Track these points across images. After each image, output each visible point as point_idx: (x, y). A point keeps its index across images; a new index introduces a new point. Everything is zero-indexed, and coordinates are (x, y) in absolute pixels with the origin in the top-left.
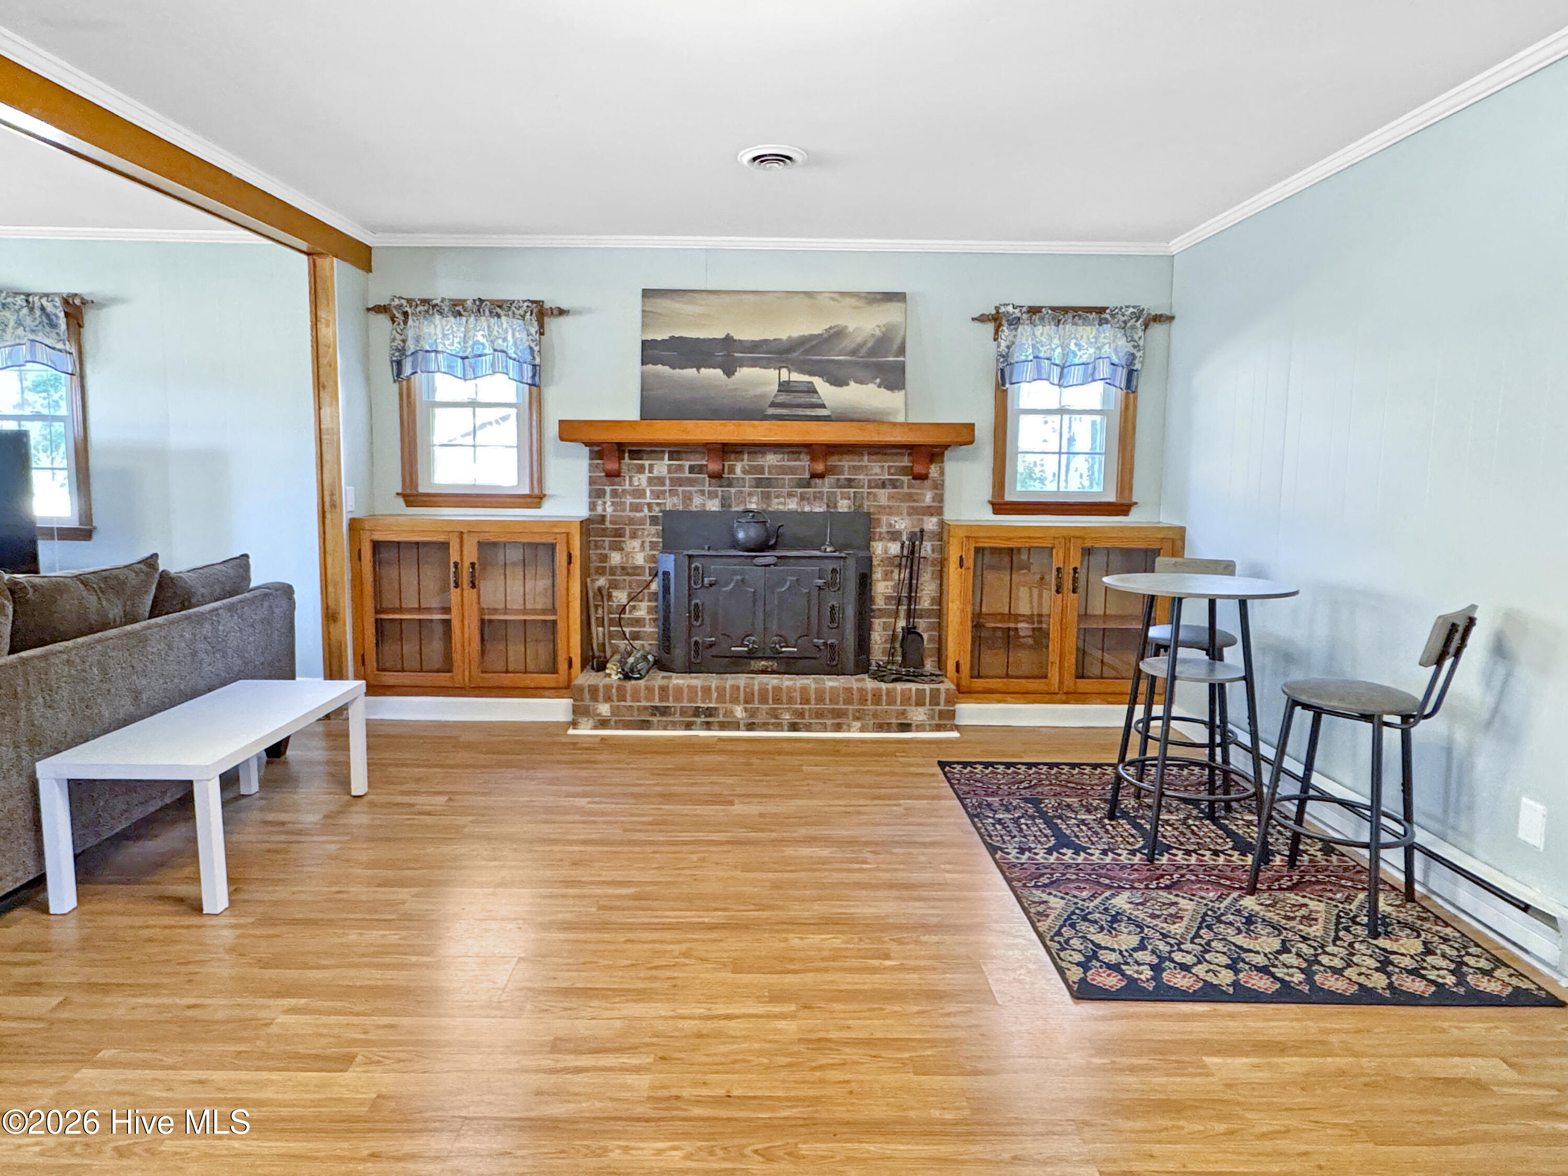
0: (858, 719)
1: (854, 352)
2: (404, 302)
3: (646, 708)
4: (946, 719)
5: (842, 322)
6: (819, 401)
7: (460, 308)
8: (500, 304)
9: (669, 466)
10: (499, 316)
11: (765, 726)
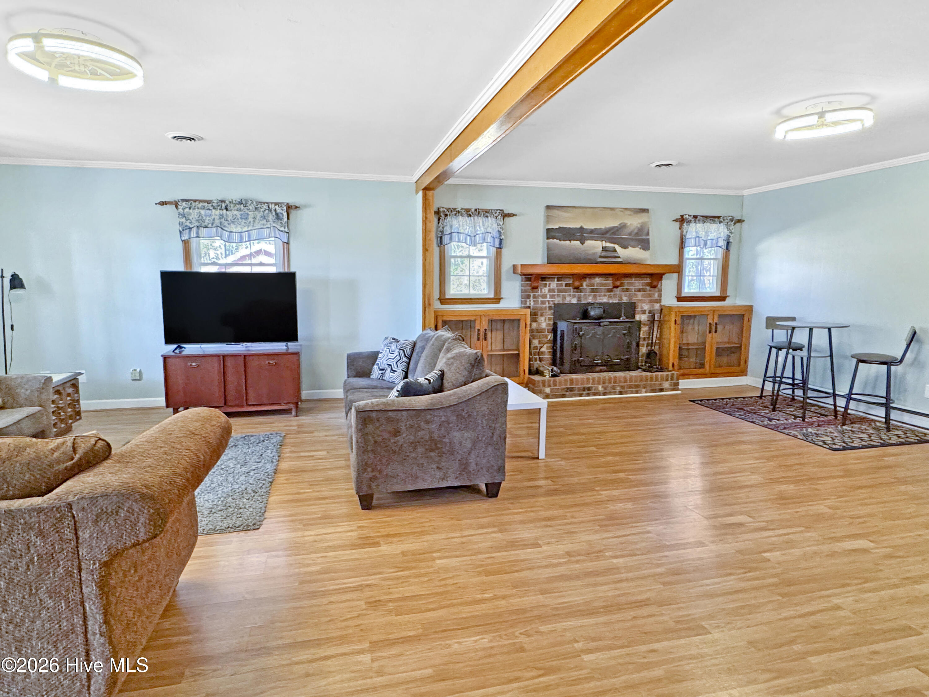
0: (644, 388)
1: (630, 234)
2: (445, 209)
3: (564, 389)
4: (675, 386)
5: (626, 221)
6: (617, 255)
7: (470, 213)
8: (487, 211)
9: (557, 284)
10: (487, 217)
11: (610, 393)
